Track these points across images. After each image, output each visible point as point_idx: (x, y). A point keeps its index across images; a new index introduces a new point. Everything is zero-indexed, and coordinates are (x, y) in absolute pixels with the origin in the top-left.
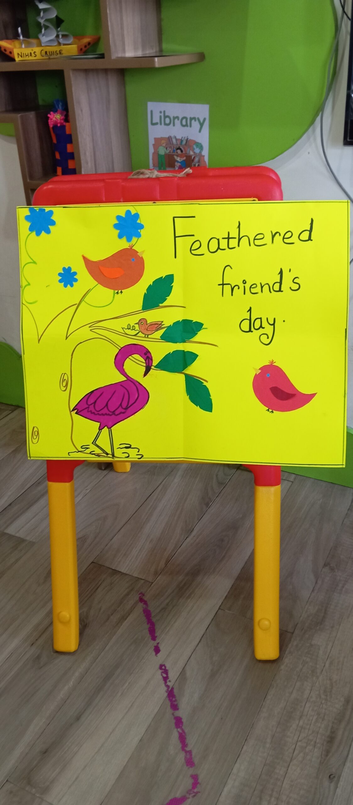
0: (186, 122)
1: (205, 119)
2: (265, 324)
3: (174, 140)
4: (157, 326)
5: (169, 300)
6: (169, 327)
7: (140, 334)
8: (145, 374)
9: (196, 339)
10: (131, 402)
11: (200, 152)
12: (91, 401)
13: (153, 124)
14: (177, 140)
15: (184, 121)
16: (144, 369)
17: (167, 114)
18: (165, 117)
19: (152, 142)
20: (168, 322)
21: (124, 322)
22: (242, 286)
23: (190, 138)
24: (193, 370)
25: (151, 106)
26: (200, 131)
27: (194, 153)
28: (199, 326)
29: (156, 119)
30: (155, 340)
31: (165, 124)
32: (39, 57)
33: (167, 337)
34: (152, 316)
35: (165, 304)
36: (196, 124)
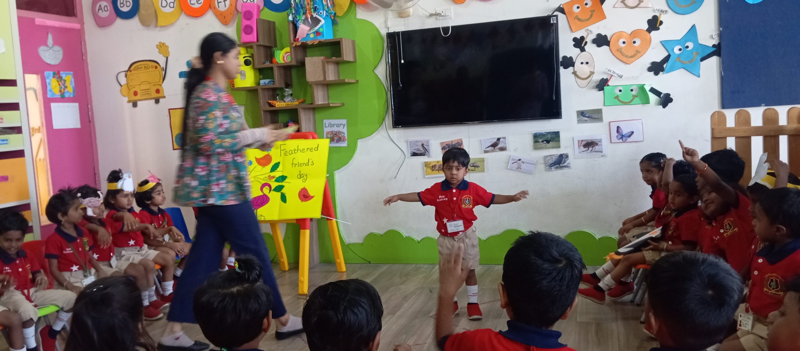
0: (338, 125)
1: (345, 124)
2: (304, 176)
3: (334, 132)
4: (274, 177)
5: (278, 169)
6: (277, 178)
7: (268, 180)
8: (269, 192)
9: (285, 181)
10: (264, 201)
11: (344, 135)
13: (325, 127)
15: (337, 126)
16: (269, 191)
17: (331, 123)
18: (330, 124)
19: (325, 133)
20: (277, 176)
21: (264, 176)
22: (298, 164)
23: (340, 131)
24: (283, 191)
25: (325, 121)
26: (344, 128)
27: (342, 136)
28: (286, 177)
29: (327, 125)
30: (273, 182)
31: (330, 127)
32: (284, 106)
33: (277, 180)
34: (272, 174)
35: (277, 170)
36: (342, 126)
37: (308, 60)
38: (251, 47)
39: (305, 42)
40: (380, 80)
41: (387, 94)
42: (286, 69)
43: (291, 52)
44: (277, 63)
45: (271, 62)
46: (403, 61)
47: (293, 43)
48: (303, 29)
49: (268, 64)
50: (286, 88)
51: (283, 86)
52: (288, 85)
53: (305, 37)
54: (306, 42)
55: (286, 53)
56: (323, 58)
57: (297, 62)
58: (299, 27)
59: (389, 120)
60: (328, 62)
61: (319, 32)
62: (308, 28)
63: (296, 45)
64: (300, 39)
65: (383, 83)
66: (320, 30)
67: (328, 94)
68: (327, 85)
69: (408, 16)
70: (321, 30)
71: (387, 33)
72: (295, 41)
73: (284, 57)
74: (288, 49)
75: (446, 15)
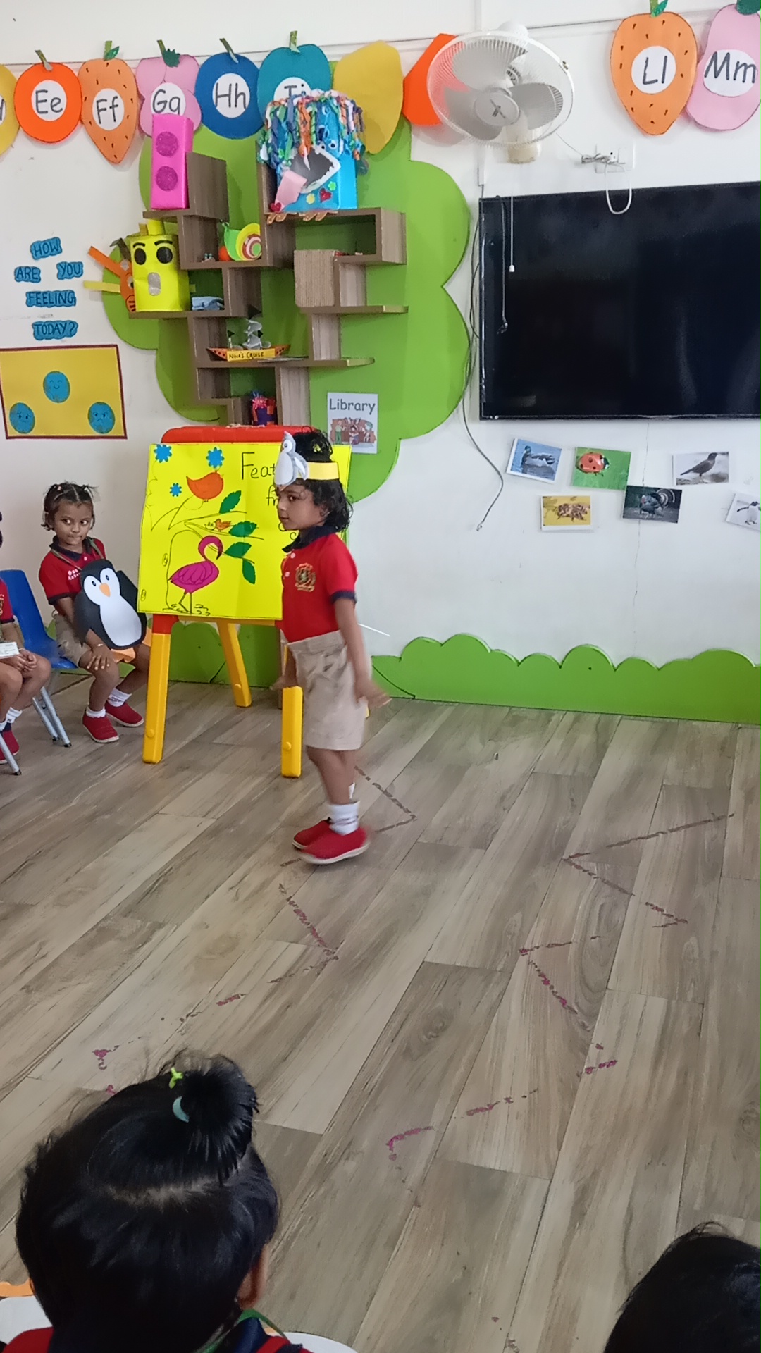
0: (359, 407)
1: (374, 405)
3: (349, 421)
4: (227, 524)
5: (237, 508)
6: (235, 526)
7: (216, 529)
8: (218, 557)
9: (251, 535)
10: (207, 576)
11: (371, 429)
12: (181, 574)
13: (331, 409)
14: (351, 420)
16: (217, 554)
17: (343, 401)
18: (342, 403)
19: (330, 422)
20: (234, 523)
21: (206, 521)
23: (362, 418)
24: (249, 555)
25: (330, 395)
26: (370, 414)
27: (366, 430)
28: (254, 526)
29: (334, 405)
30: (225, 534)
31: (342, 409)
32: (245, 358)
33: (232, 533)
34: (225, 518)
35: (234, 510)
36: (367, 409)
37: (300, 257)
38: (174, 220)
39: (296, 213)
40: (457, 309)
41: (470, 344)
42: (250, 274)
43: (262, 237)
44: (231, 259)
45: (217, 258)
46: (512, 269)
47: (268, 216)
48: (291, 181)
49: (209, 262)
50: (250, 319)
51: (242, 312)
52: (253, 312)
53: (295, 200)
54: (298, 214)
55: (250, 237)
56: (333, 255)
57: (274, 260)
58: (281, 178)
59: (472, 401)
60: (344, 264)
61: (327, 190)
62: (304, 181)
63: (274, 221)
64: (283, 207)
65: (463, 314)
66: (329, 186)
67: (340, 335)
68: (339, 316)
69: (532, 160)
70: (332, 187)
71: (480, 199)
72: (271, 209)
73: (245, 246)
74: (255, 228)
75: (620, 162)
